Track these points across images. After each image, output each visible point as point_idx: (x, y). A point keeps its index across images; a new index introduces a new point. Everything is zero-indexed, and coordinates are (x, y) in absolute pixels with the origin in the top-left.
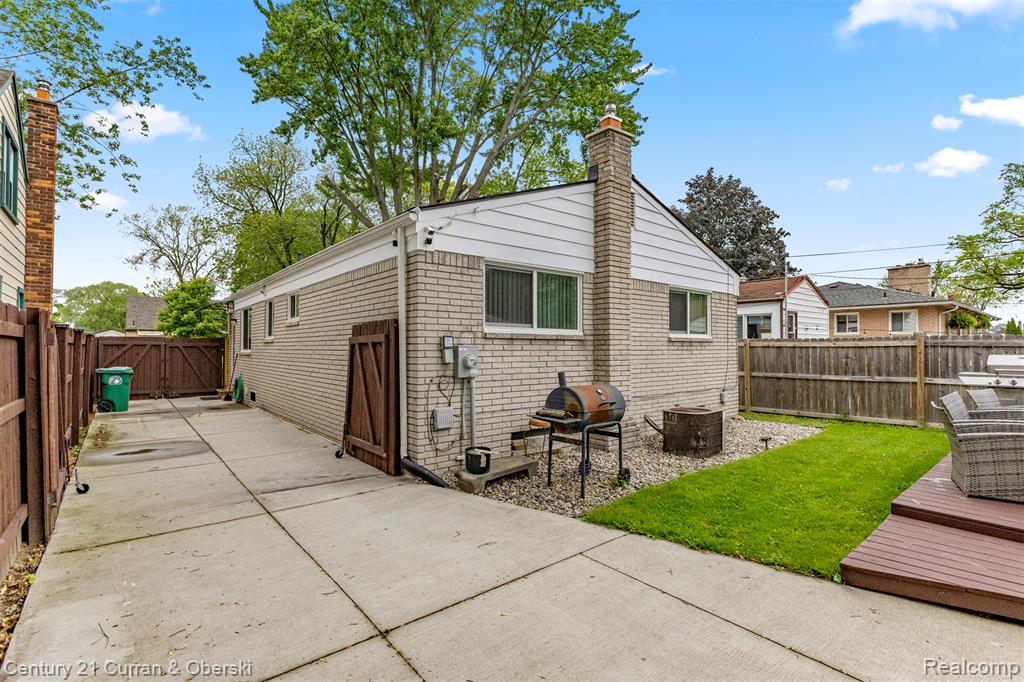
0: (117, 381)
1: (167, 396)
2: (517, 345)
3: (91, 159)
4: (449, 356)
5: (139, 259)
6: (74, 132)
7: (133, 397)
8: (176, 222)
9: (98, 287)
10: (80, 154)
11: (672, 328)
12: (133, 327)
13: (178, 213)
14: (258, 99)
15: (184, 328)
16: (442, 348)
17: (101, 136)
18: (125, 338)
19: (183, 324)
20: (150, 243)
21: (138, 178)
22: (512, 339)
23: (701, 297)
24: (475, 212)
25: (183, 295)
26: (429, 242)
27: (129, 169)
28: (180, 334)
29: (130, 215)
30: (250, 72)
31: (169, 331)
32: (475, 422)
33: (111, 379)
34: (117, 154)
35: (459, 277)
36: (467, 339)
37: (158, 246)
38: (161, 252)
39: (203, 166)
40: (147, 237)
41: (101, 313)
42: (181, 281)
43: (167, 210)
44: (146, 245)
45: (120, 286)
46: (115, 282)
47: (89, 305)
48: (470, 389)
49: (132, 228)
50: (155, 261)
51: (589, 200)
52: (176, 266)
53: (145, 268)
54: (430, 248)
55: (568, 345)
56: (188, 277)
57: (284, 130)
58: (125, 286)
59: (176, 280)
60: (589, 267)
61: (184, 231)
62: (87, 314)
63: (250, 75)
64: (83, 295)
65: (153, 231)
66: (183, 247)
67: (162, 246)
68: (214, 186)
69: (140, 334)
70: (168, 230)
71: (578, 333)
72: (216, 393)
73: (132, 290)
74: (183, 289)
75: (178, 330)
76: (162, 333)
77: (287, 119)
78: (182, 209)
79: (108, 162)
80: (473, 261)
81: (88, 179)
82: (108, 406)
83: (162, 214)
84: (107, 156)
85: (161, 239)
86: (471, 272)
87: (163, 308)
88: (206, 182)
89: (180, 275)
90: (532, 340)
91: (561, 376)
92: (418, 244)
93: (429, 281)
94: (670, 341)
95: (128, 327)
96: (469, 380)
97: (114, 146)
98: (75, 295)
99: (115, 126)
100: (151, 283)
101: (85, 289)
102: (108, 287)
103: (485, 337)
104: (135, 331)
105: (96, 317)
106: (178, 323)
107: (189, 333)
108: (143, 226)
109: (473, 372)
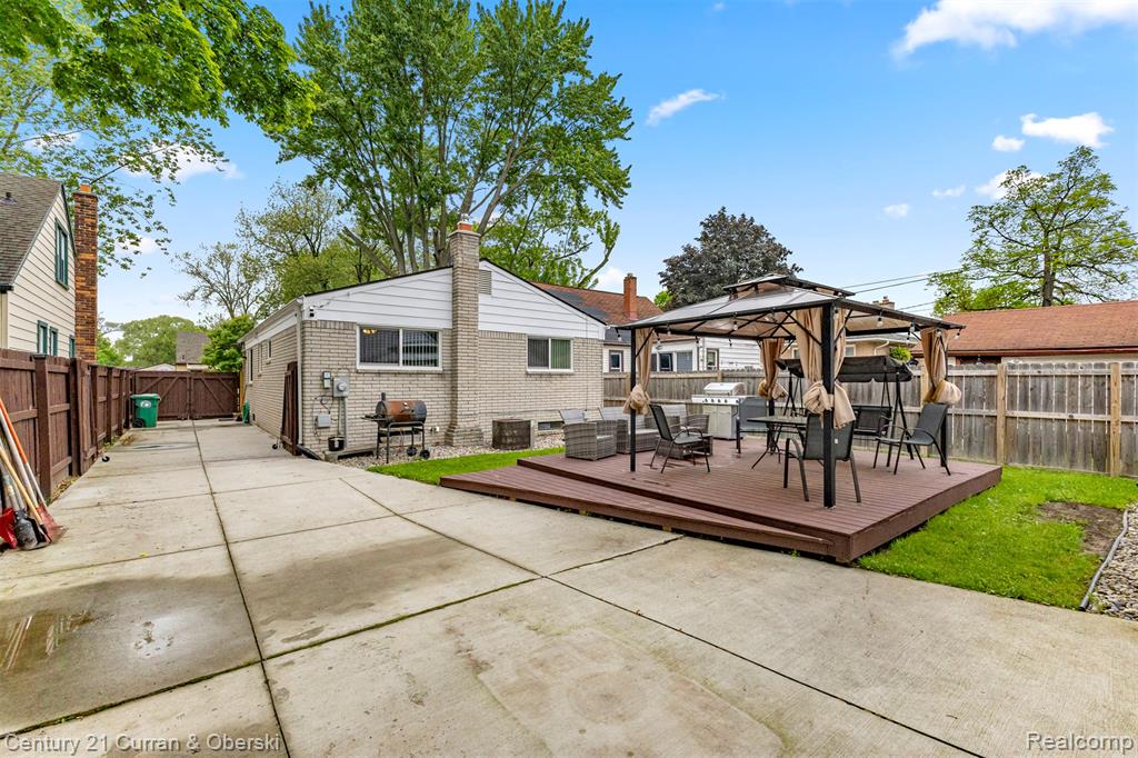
0: (147, 404)
1: (191, 418)
2: (384, 377)
3: (129, 226)
4: (327, 384)
5: (191, 296)
6: (117, 201)
7: (160, 418)
8: (226, 259)
9: (155, 320)
10: (120, 221)
11: (531, 364)
12: (183, 361)
13: (228, 251)
14: (281, 160)
15: (227, 362)
16: (323, 379)
17: (138, 204)
18: (176, 372)
19: (226, 359)
20: (201, 280)
21: (169, 241)
22: (379, 373)
23: (566, 342)
24: (348, 295)
25: (225, 331)
26: (312, 315)
27: (161, 235)
28: (223, 367)
29: (181, 254)
30: (272, 137)
31: (213, 365)
32: (347, 425)
33: (142, 404)
34: (152, 220)
35: (337, 335)
36: (343, 373)
37: (209, 282)
38: (212, 289)
39: (245, 211)
40: (198, 274)
41: (158, 346)
42: (233, 316)
43: (217, 248)
44: (197, 282)
45: (177, 320)
46: (172, 316)
47: (146, 339)
48: (344, 404)
49: (184, 266)
50: (207, 297)
51: (449, 280)
52: (227, 302)
53: (198, 303)
54: (313, 319)
55: (428, 377)
56: (238, 313)
57: (310, 184)
58: (182, 320)
59: (227, 316)
60: (448, 325)
61: (234, 268)
62: (144, 346)
63: (272, 141)
64: (140, 329)
65: (203, 269)
66: (233, 282)
67: (213, 281)
68: (256, 229)
69: (189, 367)
70: (219, 267)
71: (439, 369)
72: (232, 416)
73: (189, 323)
74: (225, 327)
75: (221, 364)
76: (206, 367)
77: (313, 173)
78: (233, 247)
79: (143, 229)
80: (348, 326)
81: (128, 242)
82: (140, 424)
83: (212, 252)
84: (143, 222)
85: (212, 277)
86: (346, 332)
87: (207, 344)
88: (248, 226)
89: (231, 311)
90: (397, 374)
91: (383, 395)
92: (306, 317)
93: (313, 339)
94: (527, 374)
95: (178, 361)
96: (343, 398)
97: (148, 215)
98: (131, 329)
99: (150, 198)
100: (203, 318)
101: (142, 322)
102: (165, 321)
103: (357, 372)
104: (184, 364)
105: (153, 350)
106: (221, 358)
107: (231, 366)
108: (194, 264)
109: (345, 394)
